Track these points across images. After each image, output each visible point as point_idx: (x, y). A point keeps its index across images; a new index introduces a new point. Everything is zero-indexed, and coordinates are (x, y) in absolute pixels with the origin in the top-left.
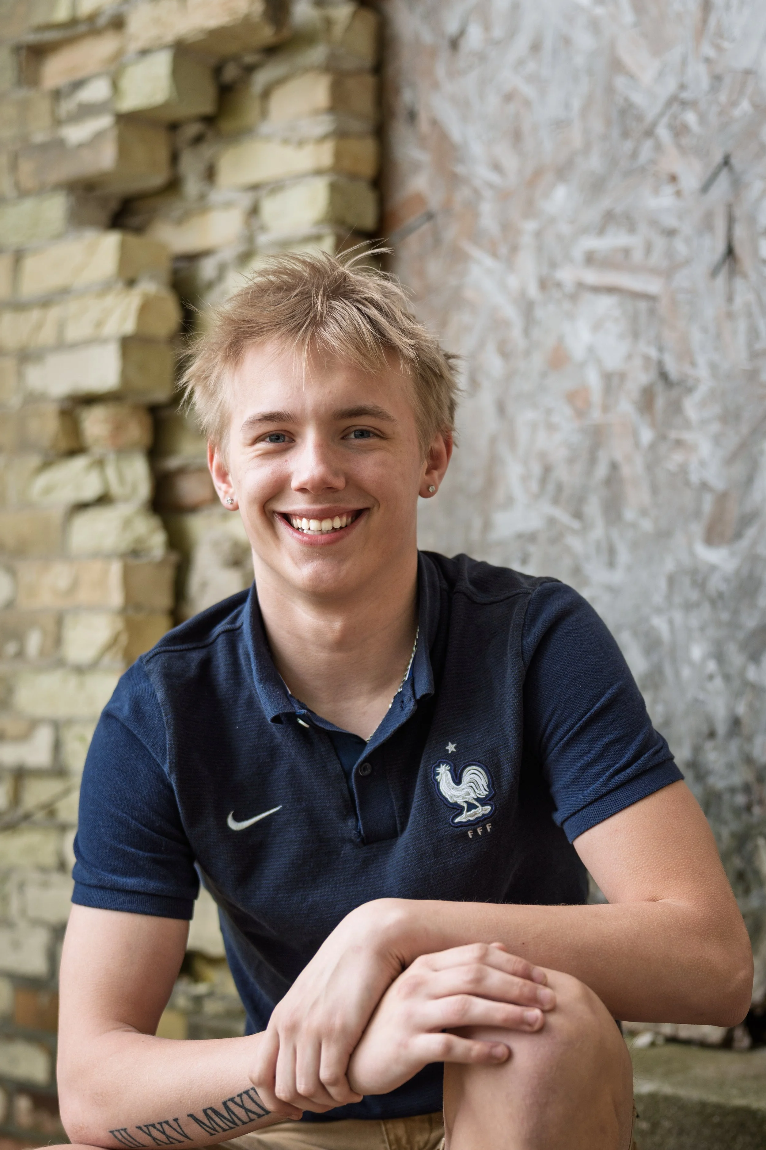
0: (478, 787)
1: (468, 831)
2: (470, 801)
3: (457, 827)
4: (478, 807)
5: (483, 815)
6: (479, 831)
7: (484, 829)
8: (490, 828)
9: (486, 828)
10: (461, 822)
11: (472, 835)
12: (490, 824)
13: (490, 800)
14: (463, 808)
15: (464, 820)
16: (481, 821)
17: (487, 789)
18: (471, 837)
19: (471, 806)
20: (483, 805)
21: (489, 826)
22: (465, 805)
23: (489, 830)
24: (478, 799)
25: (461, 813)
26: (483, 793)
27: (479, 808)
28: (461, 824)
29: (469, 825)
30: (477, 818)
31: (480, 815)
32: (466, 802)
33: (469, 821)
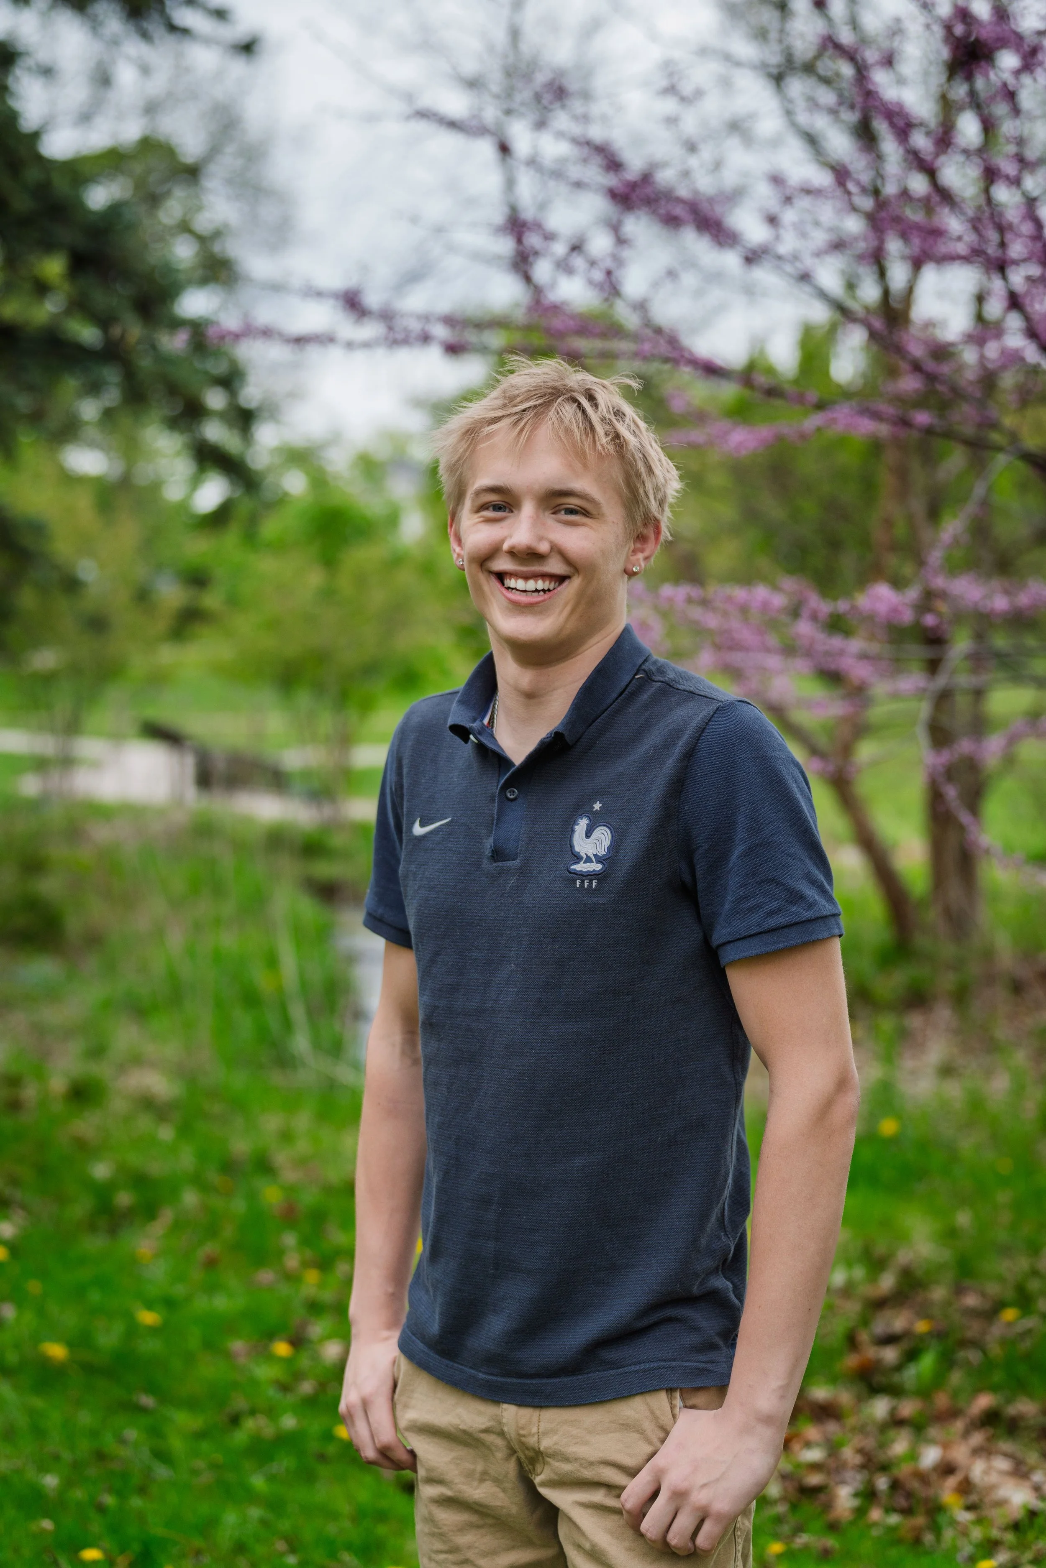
0: (600, 846)
1: (577, 879)
2: (589, 855)
3: (570, 873)
4: (593, 862)
5: (594, 870)
6: (586, 884)
7: (591, 883)
8: (595, 885)
9: (592, 883)
10: (575, 870)
11: (579, 885)
12: (596, 881)
13: (603, 860)
14: (582, 858)
15: (578, 869)
16: (591, 875)
17: (606, 851)
18: (578, 886)
19: (588, 860)
20: (598, 862)
21: (595, 883)
22: (585, 857)
23: (594, 887)
24: (595, 856)
25: (578, 863)
26: (602, 852)
27: (592, 864)
28: (575, 873)
29: (579, 875)
30: (588, 871)
31: (591, 870)
32: (586, 854)
33: (581, 871)
